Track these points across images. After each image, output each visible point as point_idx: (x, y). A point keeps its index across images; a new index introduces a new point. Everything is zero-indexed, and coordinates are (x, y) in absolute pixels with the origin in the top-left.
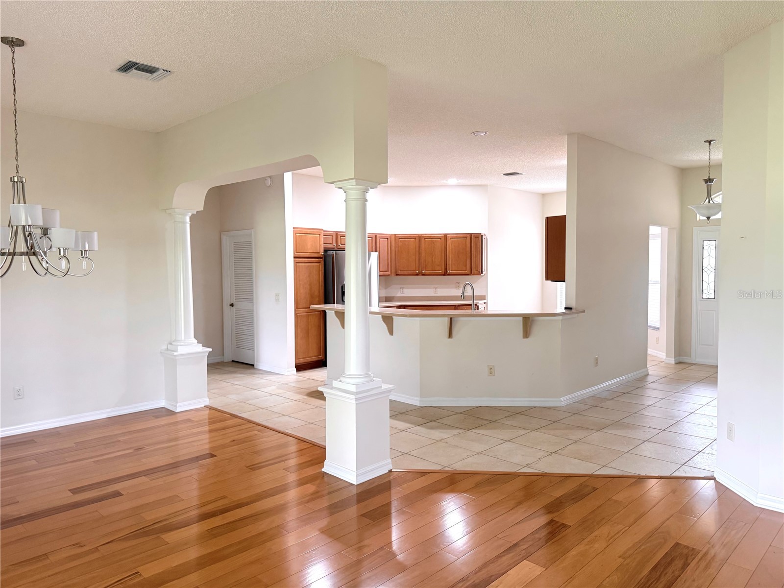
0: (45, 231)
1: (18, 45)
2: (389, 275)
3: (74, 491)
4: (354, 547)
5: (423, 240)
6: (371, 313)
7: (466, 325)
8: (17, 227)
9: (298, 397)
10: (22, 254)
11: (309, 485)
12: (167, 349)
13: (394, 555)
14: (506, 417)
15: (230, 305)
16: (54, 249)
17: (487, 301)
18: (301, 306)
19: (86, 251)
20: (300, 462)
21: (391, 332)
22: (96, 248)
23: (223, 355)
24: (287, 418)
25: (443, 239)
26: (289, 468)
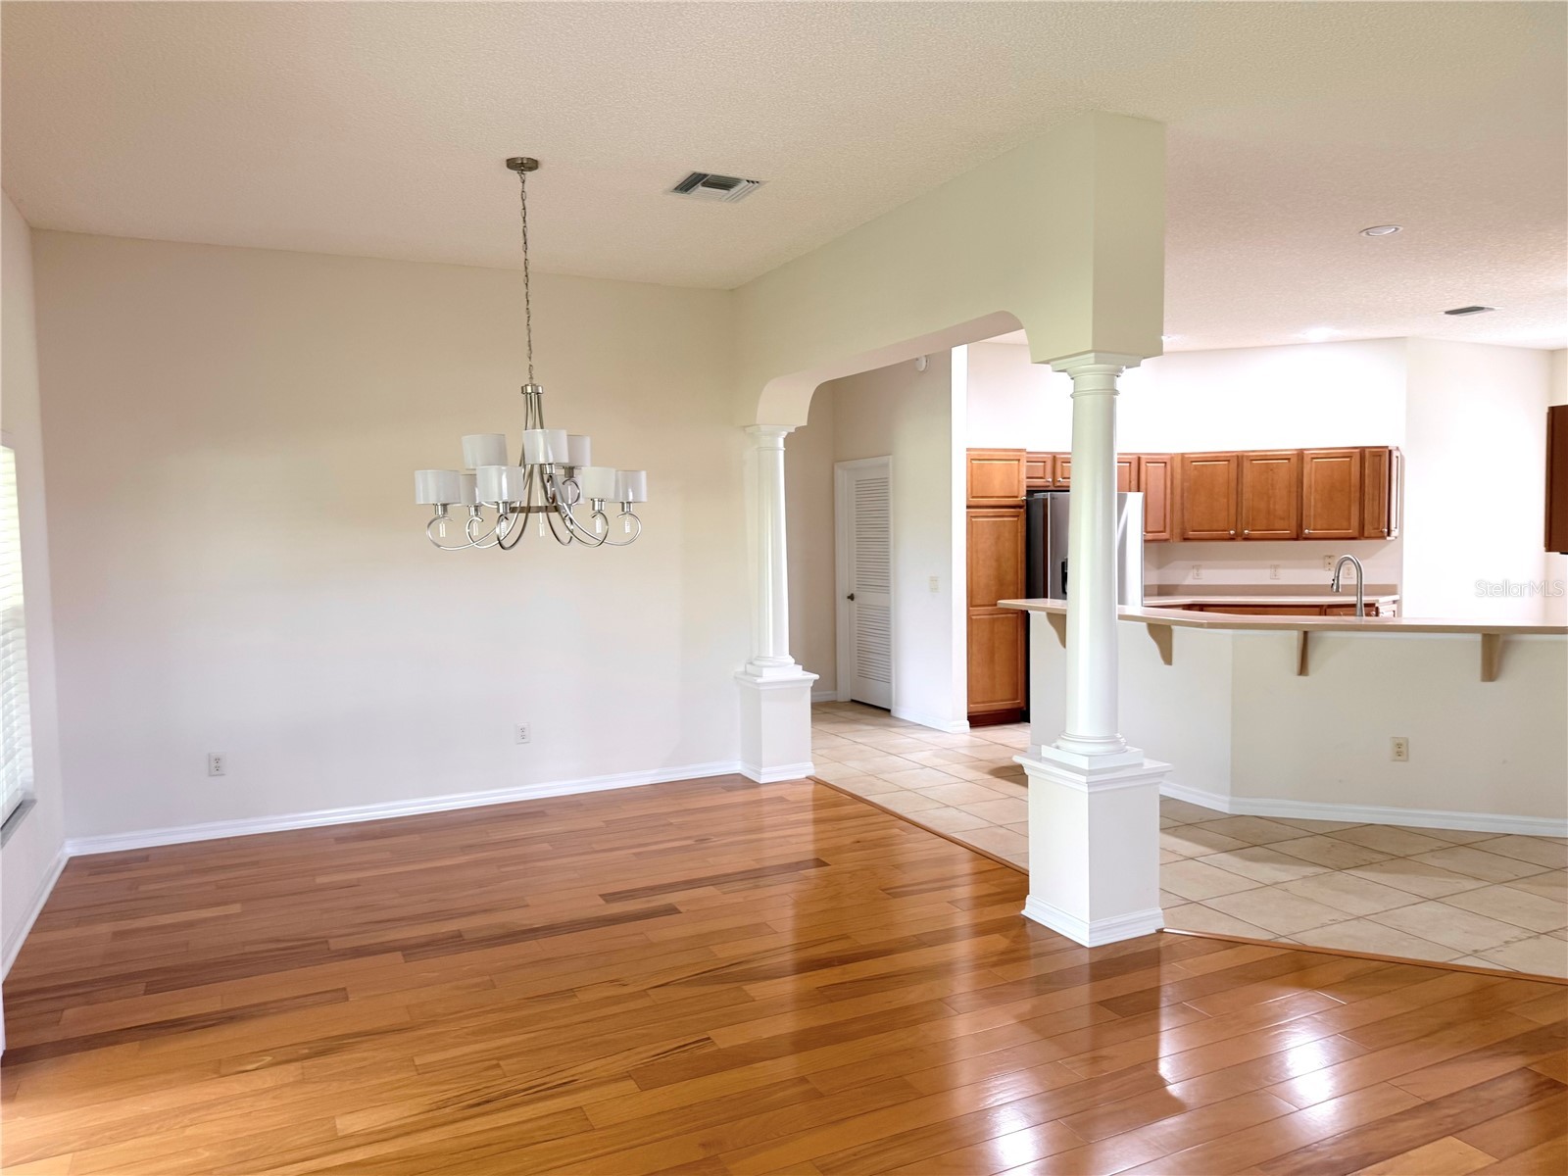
0: (570, 471)
1: (531, 169)
2: (1166, 540)
3: (609, 898)
4: (1082, 1056)
5: (1246, 464)
6: (1122, 617)
7: (1339, 649)
8: (532, 466)
9: (973, 775)
10: (539, 509)
11: (996, 936)
12: (746, 673)
13: (1161, 1083)
14: (1432, 851)
15: (849, 597)
16: (581, 501)
17: (1401, 597)
18: (979, 602)
19: (629, 503)
20: (979, 894)
21: (1167, 657)
22: (644, 498)
23: (836, 689)
24: (952, 812)
25: (1294, 460)
26: (958, 900)
